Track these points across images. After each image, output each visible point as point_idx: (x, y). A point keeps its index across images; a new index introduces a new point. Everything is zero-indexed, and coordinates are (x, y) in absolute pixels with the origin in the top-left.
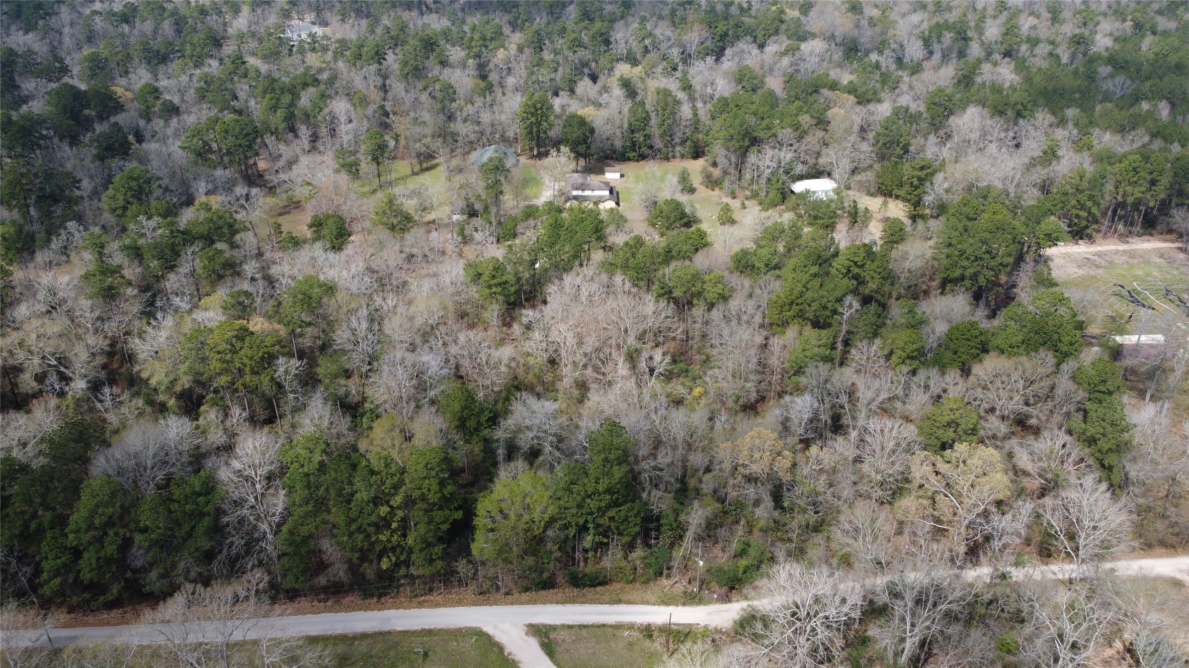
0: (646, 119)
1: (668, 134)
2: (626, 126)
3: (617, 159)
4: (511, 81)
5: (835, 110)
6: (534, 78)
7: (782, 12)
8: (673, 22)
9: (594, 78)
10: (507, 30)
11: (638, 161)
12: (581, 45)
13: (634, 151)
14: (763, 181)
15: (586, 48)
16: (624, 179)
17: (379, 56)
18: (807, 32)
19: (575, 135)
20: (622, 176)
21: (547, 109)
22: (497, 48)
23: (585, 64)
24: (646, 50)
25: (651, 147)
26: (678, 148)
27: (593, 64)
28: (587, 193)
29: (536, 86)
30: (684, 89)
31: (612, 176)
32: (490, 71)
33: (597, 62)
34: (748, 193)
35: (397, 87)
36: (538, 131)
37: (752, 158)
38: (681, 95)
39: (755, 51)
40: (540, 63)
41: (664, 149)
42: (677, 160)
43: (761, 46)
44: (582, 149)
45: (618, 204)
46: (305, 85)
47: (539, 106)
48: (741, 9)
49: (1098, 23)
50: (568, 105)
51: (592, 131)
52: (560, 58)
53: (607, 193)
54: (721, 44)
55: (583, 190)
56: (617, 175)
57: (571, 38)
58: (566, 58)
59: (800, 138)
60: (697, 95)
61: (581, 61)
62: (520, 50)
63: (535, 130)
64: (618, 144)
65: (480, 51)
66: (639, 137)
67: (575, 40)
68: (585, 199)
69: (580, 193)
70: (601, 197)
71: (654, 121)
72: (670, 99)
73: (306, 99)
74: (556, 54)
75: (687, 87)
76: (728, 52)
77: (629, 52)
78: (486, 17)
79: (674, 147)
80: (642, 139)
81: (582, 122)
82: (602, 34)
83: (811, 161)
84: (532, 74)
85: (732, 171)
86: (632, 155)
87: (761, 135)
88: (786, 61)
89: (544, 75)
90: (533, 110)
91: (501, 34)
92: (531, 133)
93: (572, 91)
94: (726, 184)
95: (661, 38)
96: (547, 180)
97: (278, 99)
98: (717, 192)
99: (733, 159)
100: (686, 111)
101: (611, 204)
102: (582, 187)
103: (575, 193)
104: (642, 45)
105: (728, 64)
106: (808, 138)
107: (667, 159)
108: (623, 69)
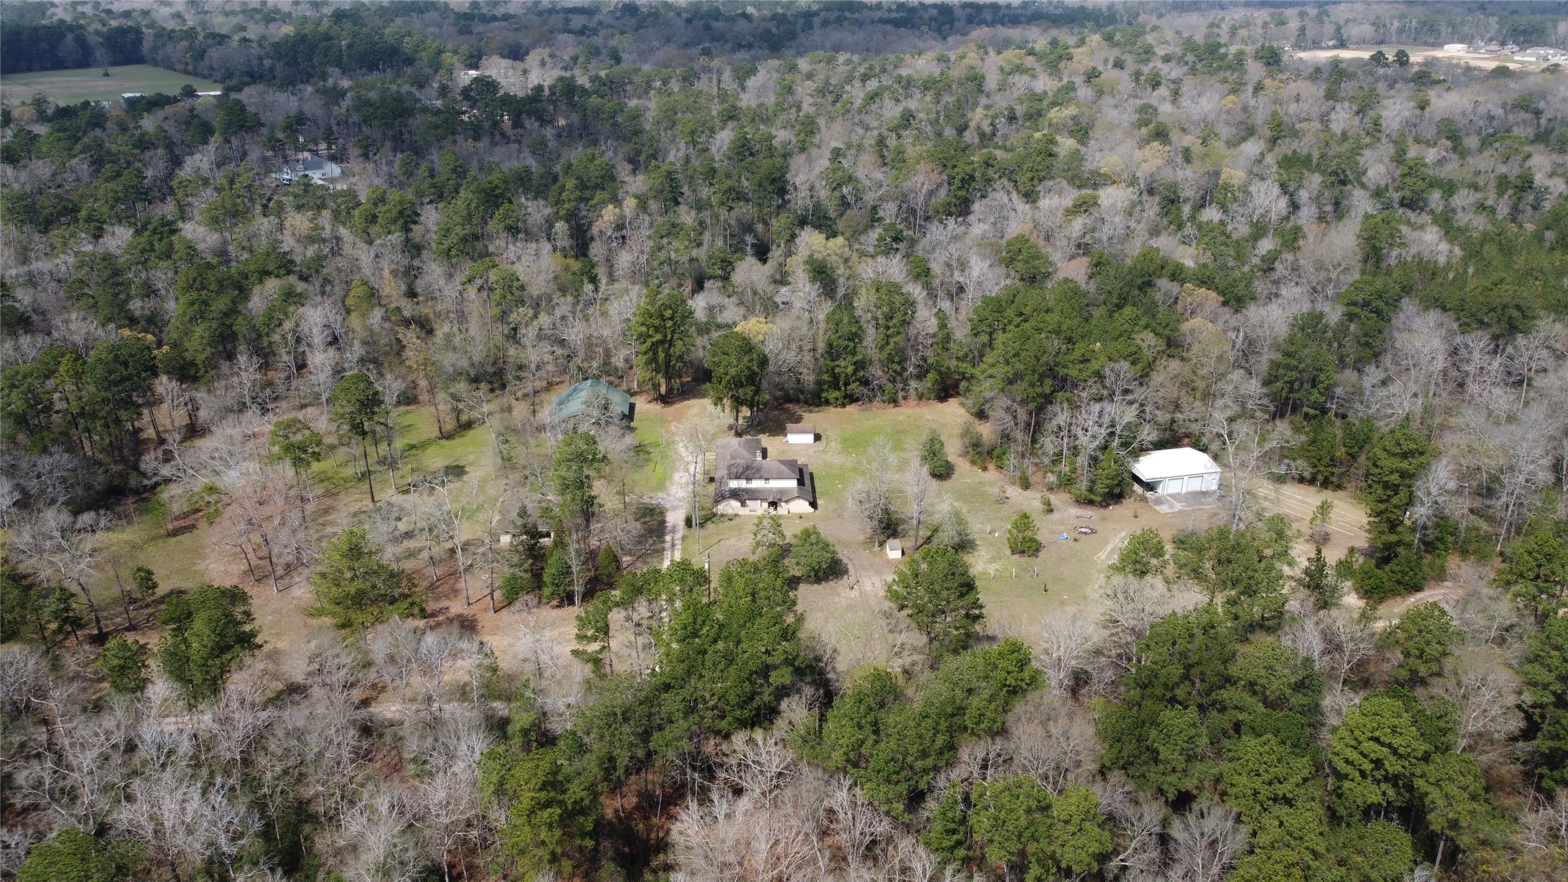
0: (856, 337)
1: (897, 359)
2: (821, 346)
3: (806, 402)
4: (624, 259)
5: (1196, 322)
6: (662, 255)
7: (1052, 142)
8: (882, 157)
9: (762, 253)
10: (623, 171)
11: (843, 406)
12: (740, 197)
13: (837, 388)
14: (1082, 460)
15: (747, 200)
16: (821, 445)
17: (408, 218)
18: (1096, 173)
19: (733, 371)
20: (817, 438)
21: (684, 317)
22: (604, 203)
23: (748, 228)
24: (844, 204)
25: (866, 382)
26: (913, 384)
27: (760, 227)
28: (756, 484)
29: (666, 268)
30: (917, 277)
31: (798, 440)
32: (592, 239)
33: (766, 224)
34: (1052, 478)
35: (434, 272)
36: (668, 357)
37: (1060, 416)
38: (916, 291)
39: (1022, 207)
40: (674, 229)
41: (890, 385)
42: (912, 402)
43: (1030, 197)
44: (746, 392)
45: (813, 504)
46: (264, 274)
47: (668, 313)
48: (982, 135)
49: (1529, 156)
50: (722, 308)
51: (764, 362)
52: (706, 215)
53: (793, 484)
54: (963, 193)
55: (748, 479)
56: (809, 438)
57: (725, 187)
58: (716, 217)
59: (1143, 378)
60: (936, 283)
61: (740, 221)
62: (643, 205)
63: (662, 355)
64: (809, 378)
65: (577, 208)
66: (845, 366)
67: (730, 189)
68: (753, 495)
69: (742, 484)
70: (782, 491)
71: (871, 336)
72: (897, 299)
73: (258, 301)
74: (700, 209)
75: (922, 273)
76: (977, 207)
77: (817, 207)
78: (589, 151)
79: (905, 382)
80: (850, 369)
81: (747, 346)
82: (773, 181)
83: (1163, 417)
84: (660, 249)
85: (1019, 435)
86: (833, 395)
87: (1073, 372)
88: (1078, 224)
89: (678, 250)
90: (657, 322)
91: (613, 179)
92: (654, 359)
93: (726, 278)
94: (1011, 460)
95: (868, 183)
96: (683, 449)
97: (205, 303)
98: (992, 474)
99: (1022, 415)
100: (925, 320)
101: (801, 506)
102: (748, 472)
103: (734, 484)
104: (837, 194)
105: (979, 227)
106: (1157, 378)
107: (894, 401)
108: (811, 241)
